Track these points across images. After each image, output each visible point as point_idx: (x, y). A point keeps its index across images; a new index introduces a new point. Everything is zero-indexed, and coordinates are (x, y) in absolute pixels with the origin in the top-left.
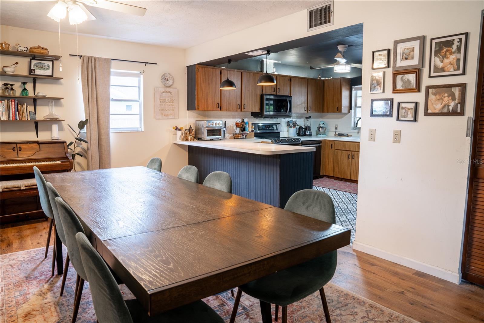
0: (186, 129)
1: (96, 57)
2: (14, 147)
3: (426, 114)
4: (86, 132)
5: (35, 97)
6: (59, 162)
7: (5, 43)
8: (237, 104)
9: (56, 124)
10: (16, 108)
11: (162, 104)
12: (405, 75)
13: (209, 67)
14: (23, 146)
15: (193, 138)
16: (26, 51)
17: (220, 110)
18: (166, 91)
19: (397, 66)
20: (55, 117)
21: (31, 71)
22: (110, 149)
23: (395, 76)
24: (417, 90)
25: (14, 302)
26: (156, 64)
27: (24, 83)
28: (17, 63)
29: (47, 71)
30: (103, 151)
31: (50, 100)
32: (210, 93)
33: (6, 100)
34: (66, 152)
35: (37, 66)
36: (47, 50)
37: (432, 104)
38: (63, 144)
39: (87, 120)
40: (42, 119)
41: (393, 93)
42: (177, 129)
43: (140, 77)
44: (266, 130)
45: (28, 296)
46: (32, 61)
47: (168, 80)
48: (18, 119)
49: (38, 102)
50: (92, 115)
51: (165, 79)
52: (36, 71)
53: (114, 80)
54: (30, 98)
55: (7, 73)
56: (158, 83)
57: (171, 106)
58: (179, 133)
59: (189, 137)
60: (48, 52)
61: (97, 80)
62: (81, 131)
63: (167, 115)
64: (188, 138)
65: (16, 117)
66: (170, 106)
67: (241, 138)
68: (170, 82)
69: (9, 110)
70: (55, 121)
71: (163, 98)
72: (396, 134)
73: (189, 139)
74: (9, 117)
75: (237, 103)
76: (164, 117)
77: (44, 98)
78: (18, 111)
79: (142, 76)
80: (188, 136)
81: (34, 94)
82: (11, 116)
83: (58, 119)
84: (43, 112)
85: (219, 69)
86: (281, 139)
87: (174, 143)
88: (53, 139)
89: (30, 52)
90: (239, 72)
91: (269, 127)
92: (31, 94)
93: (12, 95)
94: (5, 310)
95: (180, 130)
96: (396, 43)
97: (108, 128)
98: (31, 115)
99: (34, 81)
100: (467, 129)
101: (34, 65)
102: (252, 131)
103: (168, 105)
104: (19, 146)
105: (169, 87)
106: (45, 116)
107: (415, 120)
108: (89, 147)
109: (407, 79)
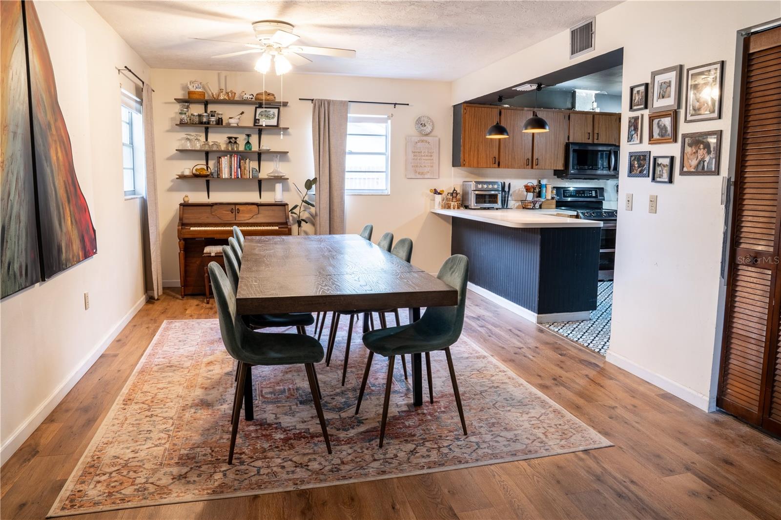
0: (448, 193)
1: (330, 100)
2: (232, 209)
3: (682, 173)
4: (314, 193)
5: (260, 152)
6: (277, 228)
7: (231, 92)
8: (526, 158)
9: (279, 183)
10: (238, 164)
11: (416, 158)
12: (662, 119)
13: (482, 106)
14: (241, 208)
15: (457, 205)
16: (252, 98)
17: (497, 166)
18: (422, 141)
19: (654, 107)
20: (281, 175)
21: (256, 121)
22: (344, 215)
23: (651, 120)
24: (672, 140)
25: (203, 353)
26: (408, 105)
27: (248, 136)
28: (243, 113)
29: (272, 120)
30: (335, 218)
31: (275, 155)
32: (482, 142)
33: (229, 156)
34: (287, 217)
35: (262, 115)
36: (273, 95)
37: (688, 159)
38: (284, 207)
39: (316, 179)
40: (266, 177)
41: (649, 144)
42: (436, 192)
43: (387, 122)
44: (579, 197)
45: (215, 352)
46: (258, 109)
47: (425, 126)
48: (240, 177)
49: (263, 157)
50: (323, 173)
51: (421, 124)
52: (261, 120)
53: (351, 128)
54: (254, 152)
55: (232, 125)
56: (411, 129)
57: (429, 161)
58: (438, 198)
59: (452, 204)
60: (275, 98)
61: (331, 129)
62: (309, 192)
63: (422, 174)
64: (450, 205)
65: (237, 174)
66: (427, 161)
67: (531, 207)
68: (428, 129)
69: (231, 167)
70: (280, 179)
71: (418, 151)
72: (651, 201)
73: (452, 206)
74: (231, 175)
75: (526, 156)
76: (419, 176)
77: (268, 152)
78: (240, 167)
79: (389, 121)
80: (450, 202)
81: (259, 148)
82: (233, 173)
83: (283, 177)
84: (268, 169)
85: (498, 108)
86: (605, 212)
87: (433, 213)
88: (276, 200)
89: (256, 99)
90: (529, 112)
91: (584, 193)
92: (255, 148)
93: (235, 149)
94: (194, 358)
95: (439, 194)
96: (654, 74)
97: (342, 189)
98: (254, 172)
99: (260, 132)
100: (722, 194)
101: (259, 114)
102: (553, 198)
103: (424, 160)
104: (237, 207)
105: (427, 135)
106: (270, 172)
107: (671, 181)
108: (318, 212)
109: (663, 125)
